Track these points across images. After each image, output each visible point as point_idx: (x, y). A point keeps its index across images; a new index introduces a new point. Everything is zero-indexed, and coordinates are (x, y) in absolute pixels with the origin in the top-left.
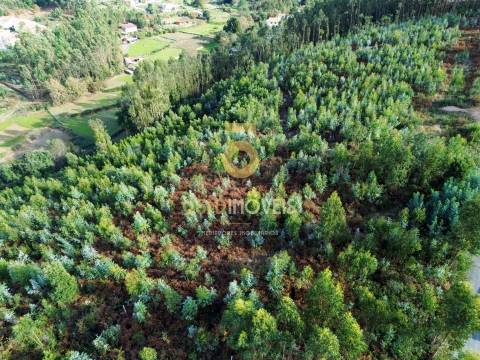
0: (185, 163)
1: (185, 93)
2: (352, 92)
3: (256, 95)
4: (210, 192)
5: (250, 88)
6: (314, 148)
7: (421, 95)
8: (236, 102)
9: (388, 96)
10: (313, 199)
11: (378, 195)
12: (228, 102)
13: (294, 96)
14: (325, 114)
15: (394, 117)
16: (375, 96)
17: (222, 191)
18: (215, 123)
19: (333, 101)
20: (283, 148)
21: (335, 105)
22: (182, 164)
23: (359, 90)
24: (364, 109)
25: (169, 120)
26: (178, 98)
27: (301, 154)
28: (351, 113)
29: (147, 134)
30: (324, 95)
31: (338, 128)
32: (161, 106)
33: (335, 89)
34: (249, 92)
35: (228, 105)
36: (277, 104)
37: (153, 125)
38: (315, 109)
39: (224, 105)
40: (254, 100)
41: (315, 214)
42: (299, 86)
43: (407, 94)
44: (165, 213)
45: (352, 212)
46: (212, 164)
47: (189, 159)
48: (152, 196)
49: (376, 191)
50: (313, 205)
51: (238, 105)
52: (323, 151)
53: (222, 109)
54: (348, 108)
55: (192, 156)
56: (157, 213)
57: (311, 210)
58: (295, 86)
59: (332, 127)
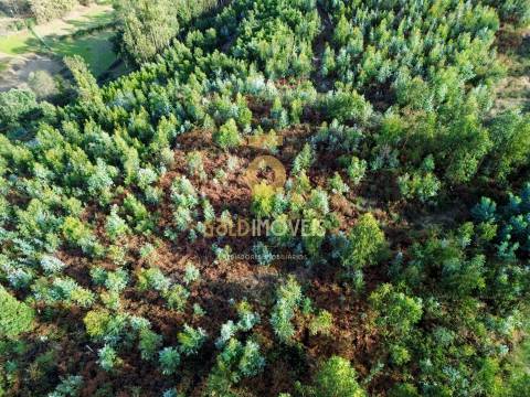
0: (182, 129)
1: (199, 9)
2: (413, 20)
3: (286, 19)
4: (212, 174)
5: (279, 8)
6: (354, 112)
7: (509, 27)
8: (258, 29)
9: (462, 30)
10: (344, 194)
11: (433, 194)
12: (248, 29)
13: (336, 22)
14: (373, 57)
15: (468, 66)
16: (444, 30)
17: (226, 175)
18: (229, 62)
19: (387, 34)
20: (313, 109)
21: (389, 40)
22: (178, 129)
23: (424, 17)
24: (427, 50)
25: (174, 52)
26: (188, 18)
27: (335, 123)
28: (410, 56)
29: (145, 73)
30: (376, 23)
31: (390, 80)
32: (166, 30)
33: (391, 15)
34: (276, 14)
35: (248, 33)
36: (312, 33)
37: (154, 60)
38: (361, 48)
39: (243, 32)
40: (283, 27)
41: (346, 215)
42: (342, 8)
43: (490, 27)
44: (151, 206)
45: (395, 215)
46: (216, 135)
47: (187, 123)
48: (135, 180)
49: (431, 186)
50: (344, 201)
51: (260, 34)
52: (365, 118)
53: (239, 40)
54: (405, 49)
55: (192, 119)
56: (139, 208)
57: (341, 210)
58: (338, 7)
59: (381, 79)
